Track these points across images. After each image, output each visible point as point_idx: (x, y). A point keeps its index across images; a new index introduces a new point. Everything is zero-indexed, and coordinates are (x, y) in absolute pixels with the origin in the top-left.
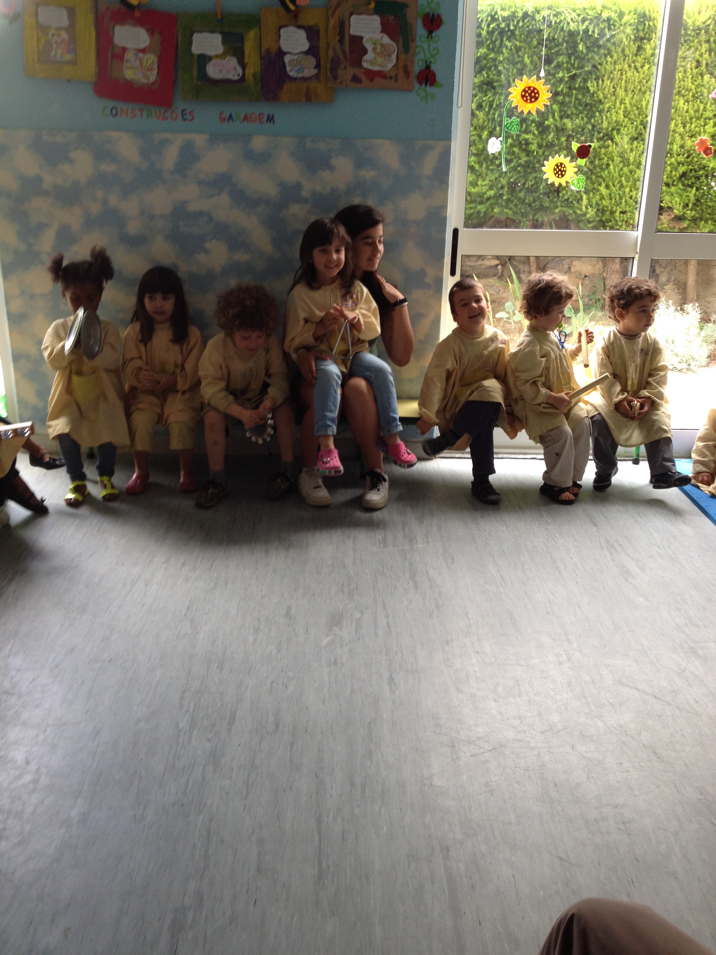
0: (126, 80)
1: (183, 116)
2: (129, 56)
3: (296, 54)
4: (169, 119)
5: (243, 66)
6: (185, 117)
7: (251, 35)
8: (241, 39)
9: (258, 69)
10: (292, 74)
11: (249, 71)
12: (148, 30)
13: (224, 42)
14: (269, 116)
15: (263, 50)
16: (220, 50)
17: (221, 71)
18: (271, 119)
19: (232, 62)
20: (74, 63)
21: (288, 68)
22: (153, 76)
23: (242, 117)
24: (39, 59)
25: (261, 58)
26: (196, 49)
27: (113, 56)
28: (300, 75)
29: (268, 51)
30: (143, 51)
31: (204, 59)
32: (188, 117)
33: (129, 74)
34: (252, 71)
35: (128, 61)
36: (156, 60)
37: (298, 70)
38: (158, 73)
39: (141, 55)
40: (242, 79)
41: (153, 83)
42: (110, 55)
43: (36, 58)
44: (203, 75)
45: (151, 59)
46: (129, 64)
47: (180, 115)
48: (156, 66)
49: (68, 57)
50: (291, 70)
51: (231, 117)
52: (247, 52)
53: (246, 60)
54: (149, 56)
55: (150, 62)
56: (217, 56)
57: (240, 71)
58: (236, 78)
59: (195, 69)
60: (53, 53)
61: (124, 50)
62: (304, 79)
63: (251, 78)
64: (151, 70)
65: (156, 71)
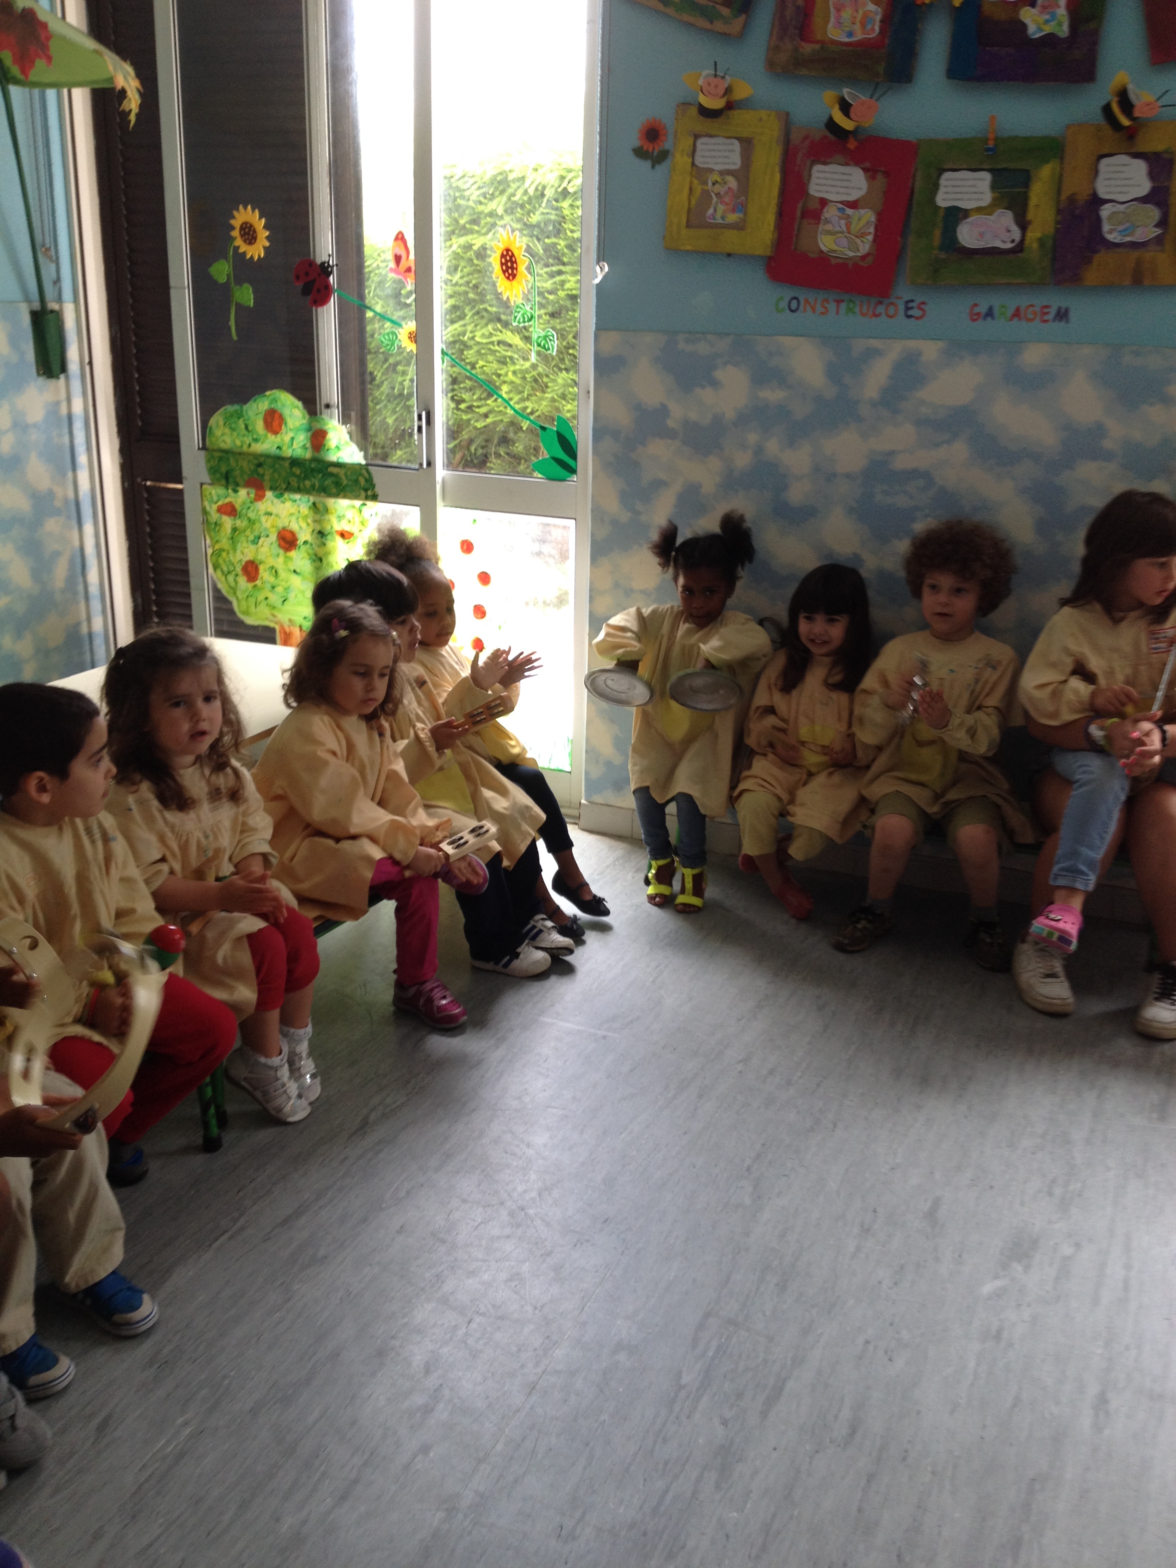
0: (822, 252)
1: (908, 309)
2: (830, 212)
3: (1123, 203)
4: (883, 316)
5: (1023, 224)
6: (910, 313)
7: (1046, 172)
8: (1025, 179)
9: (1050, 229)
10: (1110, 237)
11: (1033, 234)
12: (865, 170)
13: (994, 187)
14: (1059, 309)
15: (1063, 197)
16: (987, 198)
17: (982, 235)
18: (1062, 315)
19: (1005, 219)
20: (739, 227)
21: (1106, 227)
22: (865, 246)
23: (1010, 312)
24: (687, 222)
25: (1059, 211)
26: (943, 200)
27: (804, 215)
28: (1128, 239)
29: (1072, 199)
30: (854, 205)
31: (956, 215)
32: (916, 312)
33: (826, 243)
34: (1039, 235)
35: (827, 221)
36: (873, 219)
37: (1124, 230)
38: (874, 240)
39: (849, 211)
40: (1019, 248)
41: (863, 258)
42: (798, 213)
43: (684, 220)
44: (951, 243)
45: (866, 217)
46: (829, 227)
47: (901, 307)
48: (872, 230)
49: (733, 218)
50: (1110, 232)
51: (990, 313)
52: (1033, 201)
53: (1030, 216)
54: (862, 211)
55: (863, 222)
56: (979, 210)
57: (1016, 234)
58: (1009, 246)
59: (937, 233)
60: (711, 211)
61: (824, 202)
62: (1134, 245)
63: (1035, 245)
64: (862, 235)
65: (870, 238)
